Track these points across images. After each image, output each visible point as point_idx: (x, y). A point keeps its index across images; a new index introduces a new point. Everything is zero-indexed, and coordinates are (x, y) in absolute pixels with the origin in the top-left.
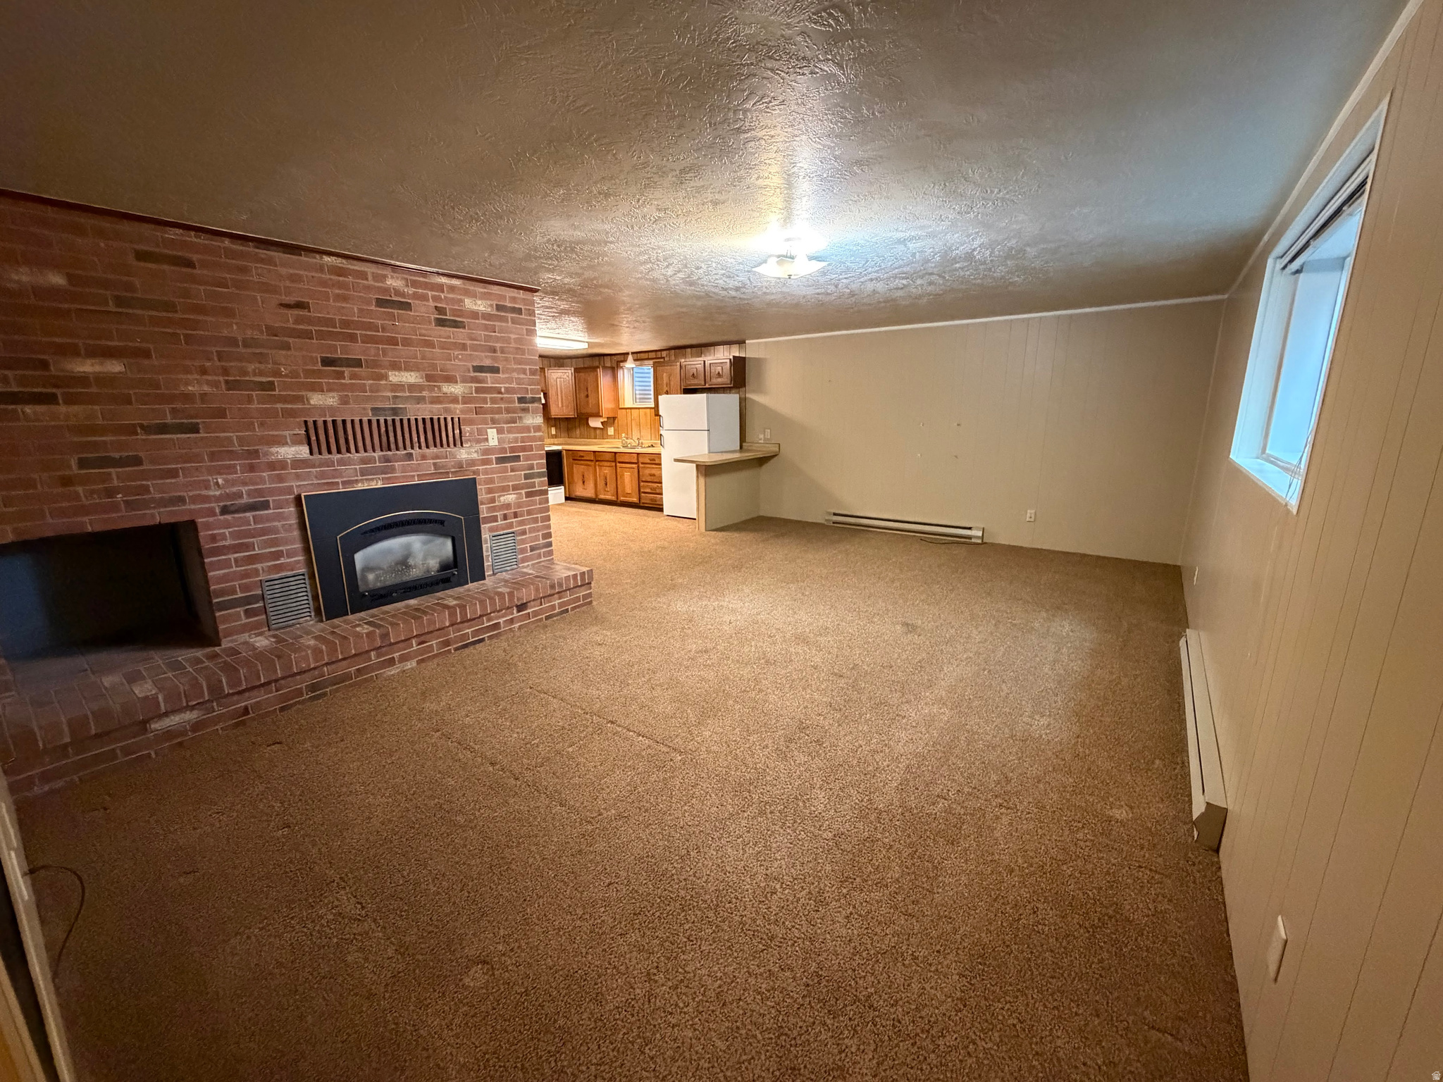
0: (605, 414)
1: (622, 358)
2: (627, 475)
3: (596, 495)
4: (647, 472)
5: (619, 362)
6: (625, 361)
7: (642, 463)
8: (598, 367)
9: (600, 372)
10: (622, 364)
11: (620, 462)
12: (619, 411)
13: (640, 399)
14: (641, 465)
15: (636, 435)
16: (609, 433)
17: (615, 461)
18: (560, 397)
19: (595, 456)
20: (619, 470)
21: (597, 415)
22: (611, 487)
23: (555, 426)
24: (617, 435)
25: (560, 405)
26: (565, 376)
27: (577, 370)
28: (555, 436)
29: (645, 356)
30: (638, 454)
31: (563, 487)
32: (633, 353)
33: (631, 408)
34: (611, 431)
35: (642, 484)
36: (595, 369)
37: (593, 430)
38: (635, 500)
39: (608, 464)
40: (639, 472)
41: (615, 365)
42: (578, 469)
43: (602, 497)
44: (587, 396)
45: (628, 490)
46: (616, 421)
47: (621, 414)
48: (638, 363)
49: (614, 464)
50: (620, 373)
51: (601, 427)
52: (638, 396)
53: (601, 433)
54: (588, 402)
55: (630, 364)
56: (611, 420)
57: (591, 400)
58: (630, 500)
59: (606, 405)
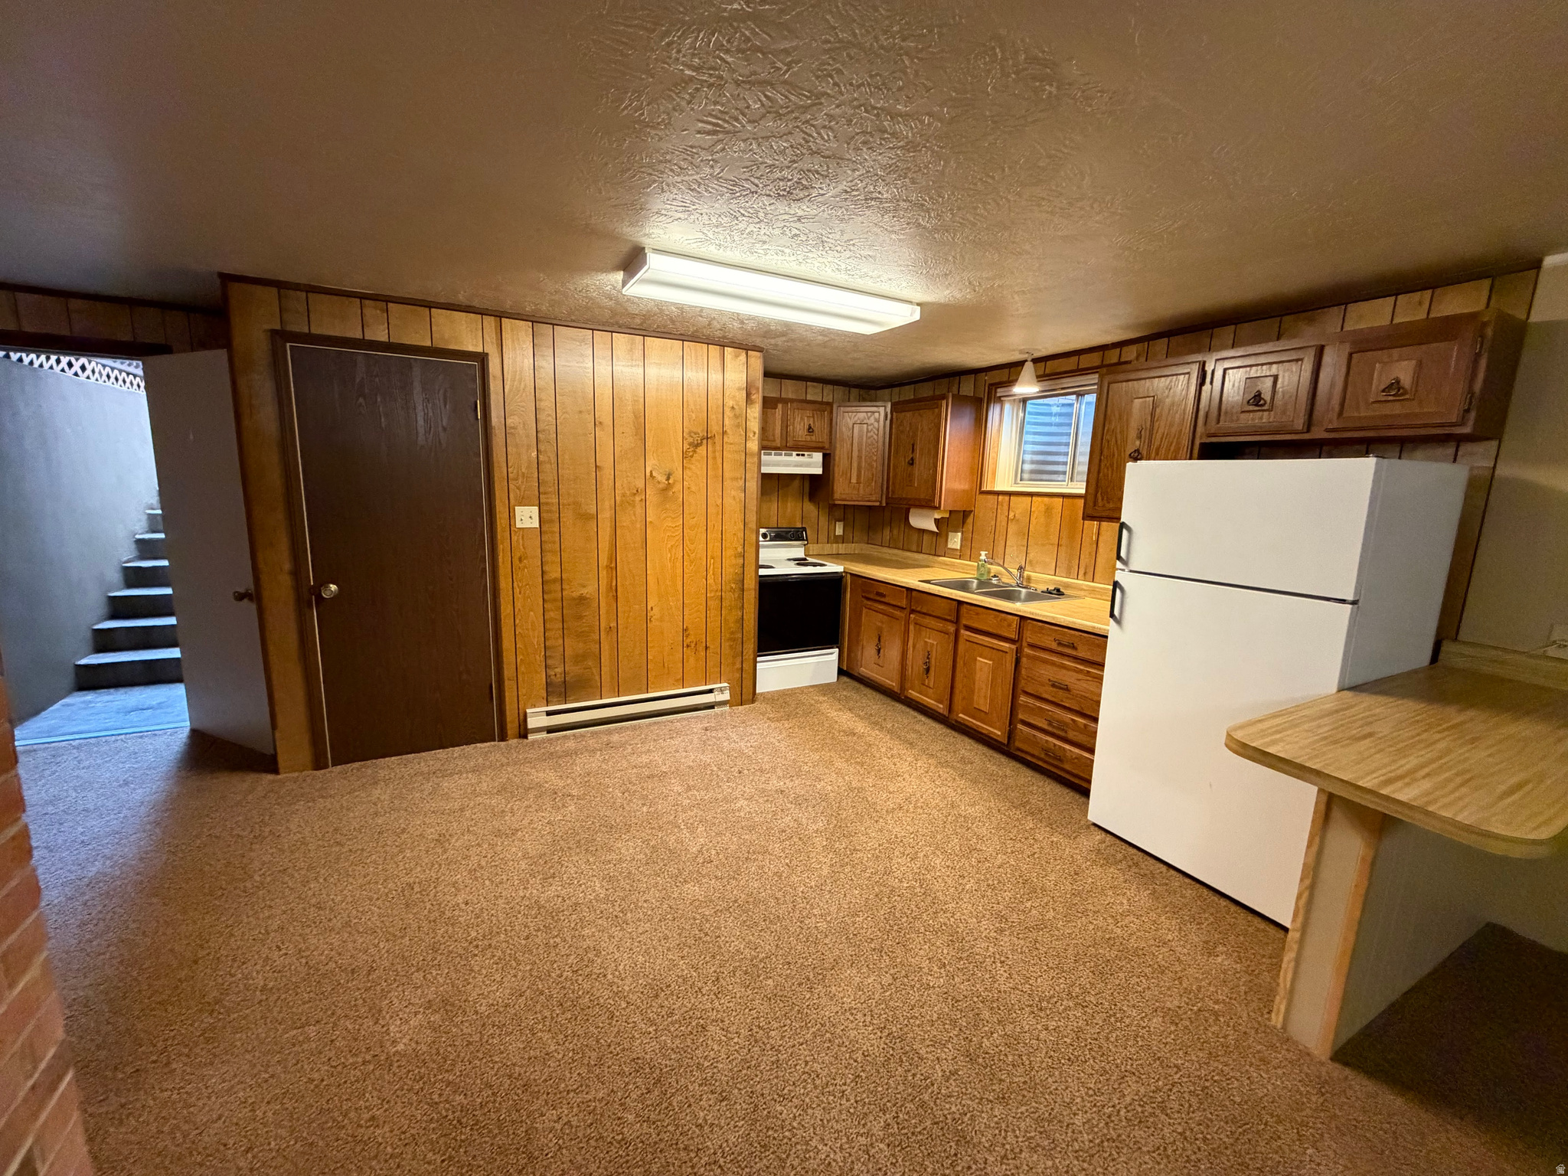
0: (946, 502)
1: (1003, 375)
2: (984, 662)
3: (902, 688)
4: (1047, 673)
5: (996, 385)
6: (1011, 382)
7: (1032, 646)
8: (944, 397)
9: (947, 409)
10: (1000, 392)
11: (968, 628)
12: (980, 497)
13: (1032, 472)
14: (1027, 651)
15: (1014, 558)
16: (950, 546)
17: (957, 622)
18: (855, 465)
19: (910, 599)
20: (962, 646)
21: (928, 504)
22: (938, 679)
23: (843, 519)
24: (968, 551)
25: (854, 480)
26: (872, 420)
27: (895, 407)
28: (842, 539)
29: (1070, 363)
30: (1022, 618)
31: (836, 650)
32: (1035, 361)
33: (1010, 494)
34: (955, 541)
35: (1023, 698)
36: (935, 401)
37: (915, 536)
38: (997, 733)
39: (940, 625)
40: (1018, 662)
41: (982, 393)
42: (872, 620)
43: (913, 694)
44: (912, 463)
45: (982, 702)
46: (970, 520)
47: (983, 507)
48: (1047, 385)
49: (952, 628)
50: (994, 413)
51: (935, 529)
52: (1027, 467)
53: (932, 545)
54: (911, 475)
55: (1026, 387)
56: (959, 518)
57: (919, 471)
58: (986, 728)
59: (952, 481)
